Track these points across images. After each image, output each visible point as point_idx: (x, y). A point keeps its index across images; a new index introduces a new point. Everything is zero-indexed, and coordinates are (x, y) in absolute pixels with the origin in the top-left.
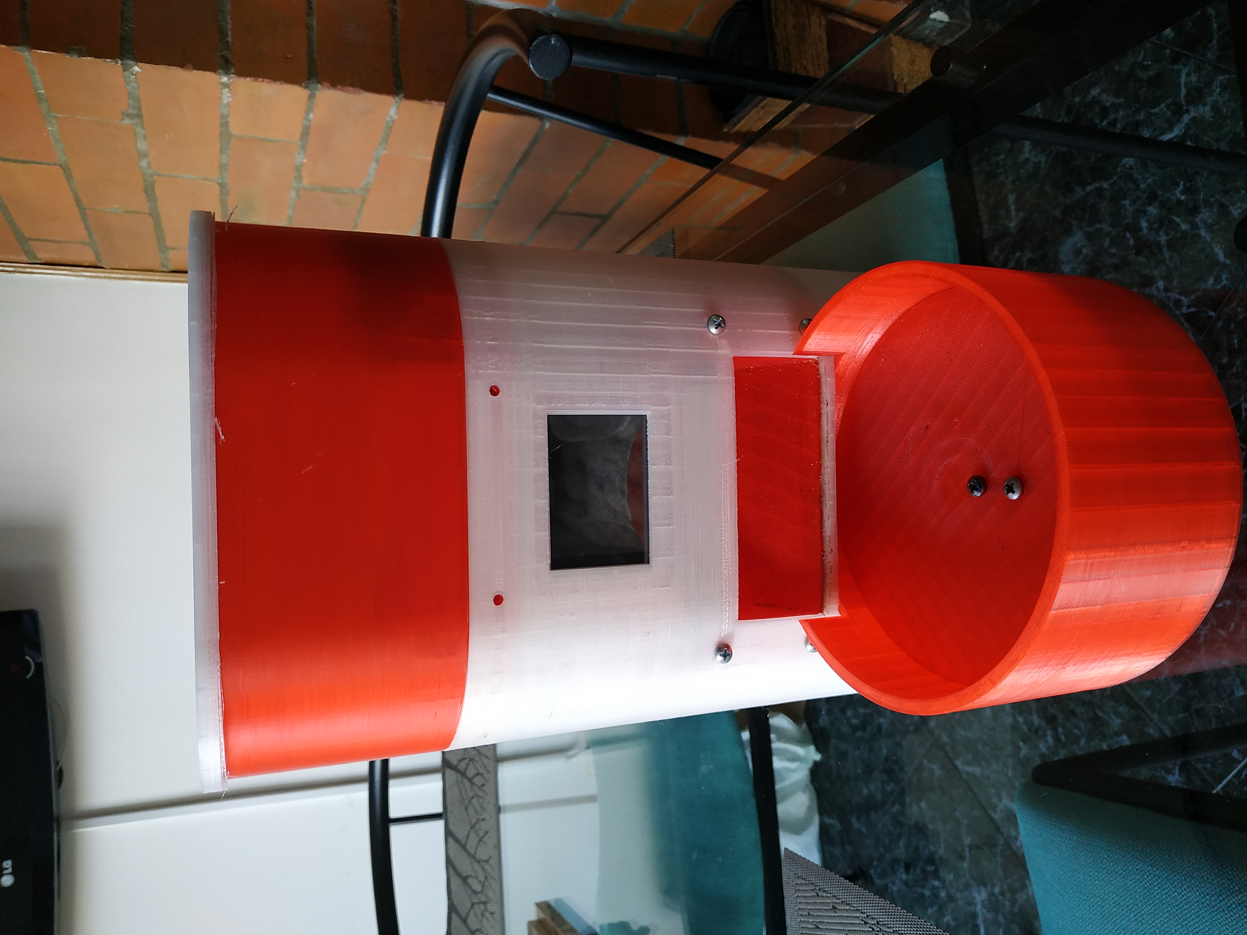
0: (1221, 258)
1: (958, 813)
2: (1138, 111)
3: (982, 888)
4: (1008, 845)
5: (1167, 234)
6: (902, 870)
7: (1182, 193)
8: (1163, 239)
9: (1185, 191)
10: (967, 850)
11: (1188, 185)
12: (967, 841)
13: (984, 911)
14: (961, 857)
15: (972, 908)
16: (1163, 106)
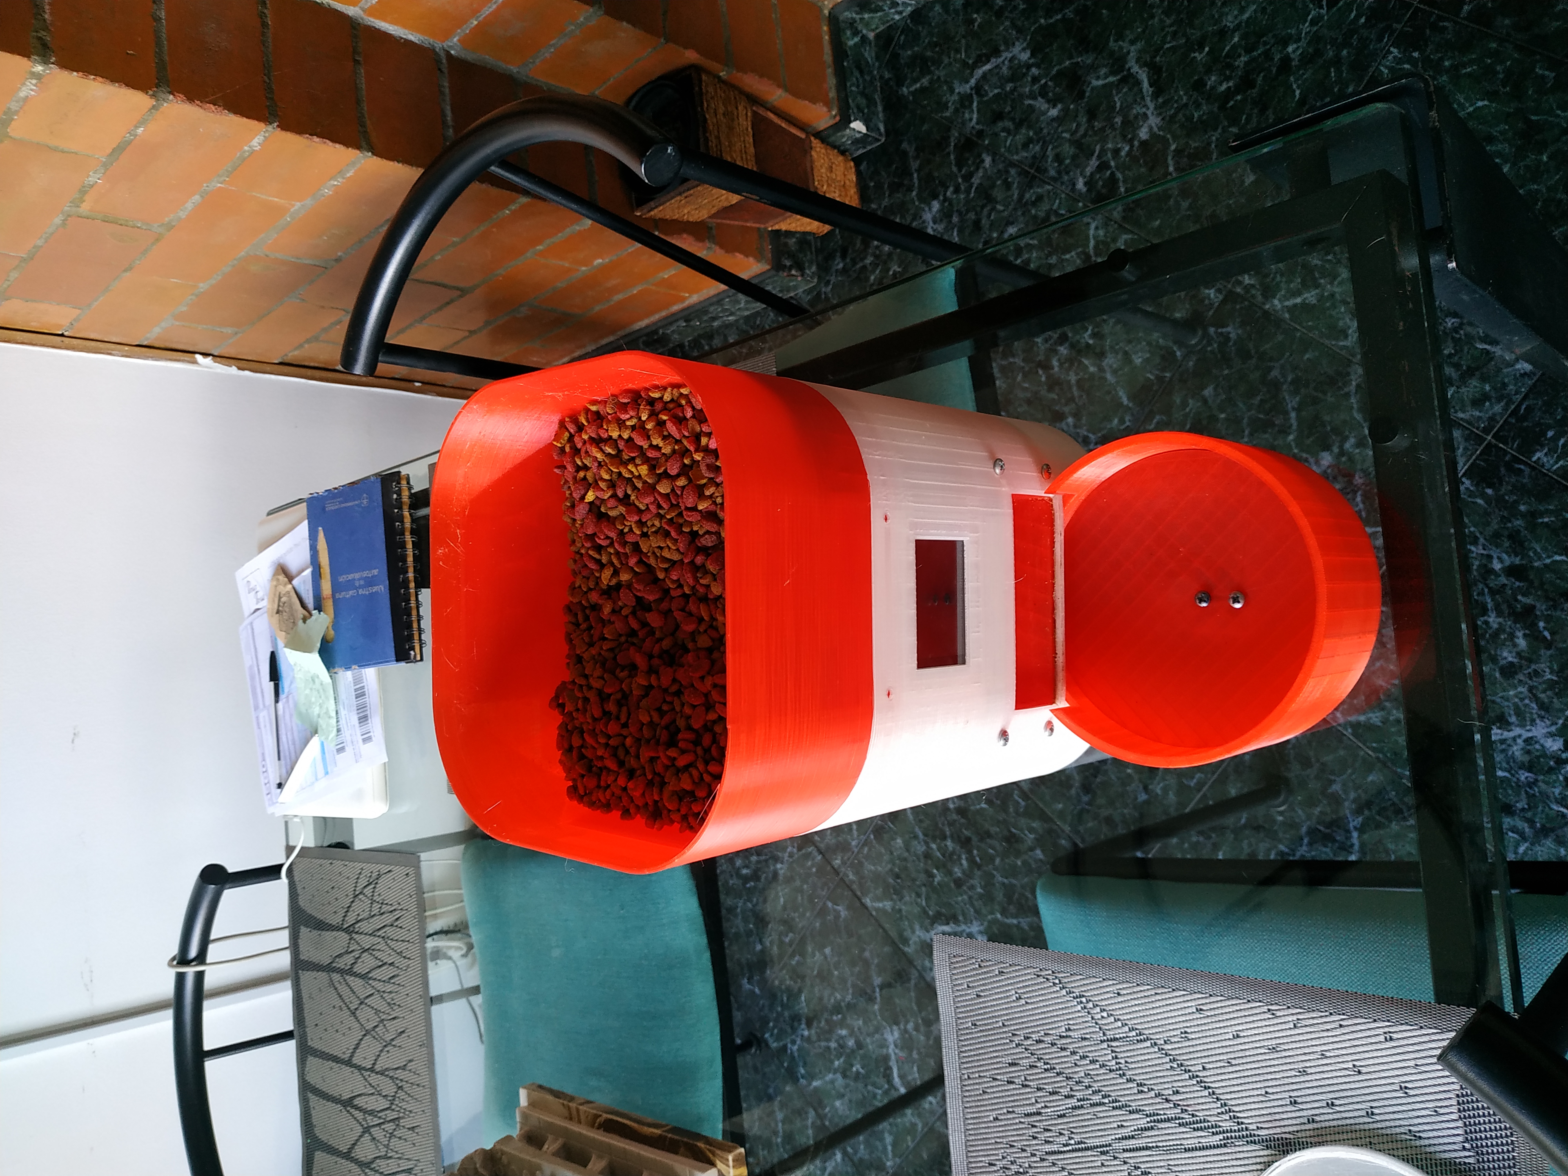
0: (1125, 401)
1: (867, 954)
2: (1050, 254)
3: (895, 1027)
4: (921, 977)
5: (1077, 374)
6: (803, 1026)
7: (1091, 336)
8: (1073, 378)
9: (1094, 335)
10: (877, 990)
11: (1096, 330)
12: (877, 981)
13: (897, 1051)
14: (871, 999)
15: (885, 1051)
16: (1073, 253)
